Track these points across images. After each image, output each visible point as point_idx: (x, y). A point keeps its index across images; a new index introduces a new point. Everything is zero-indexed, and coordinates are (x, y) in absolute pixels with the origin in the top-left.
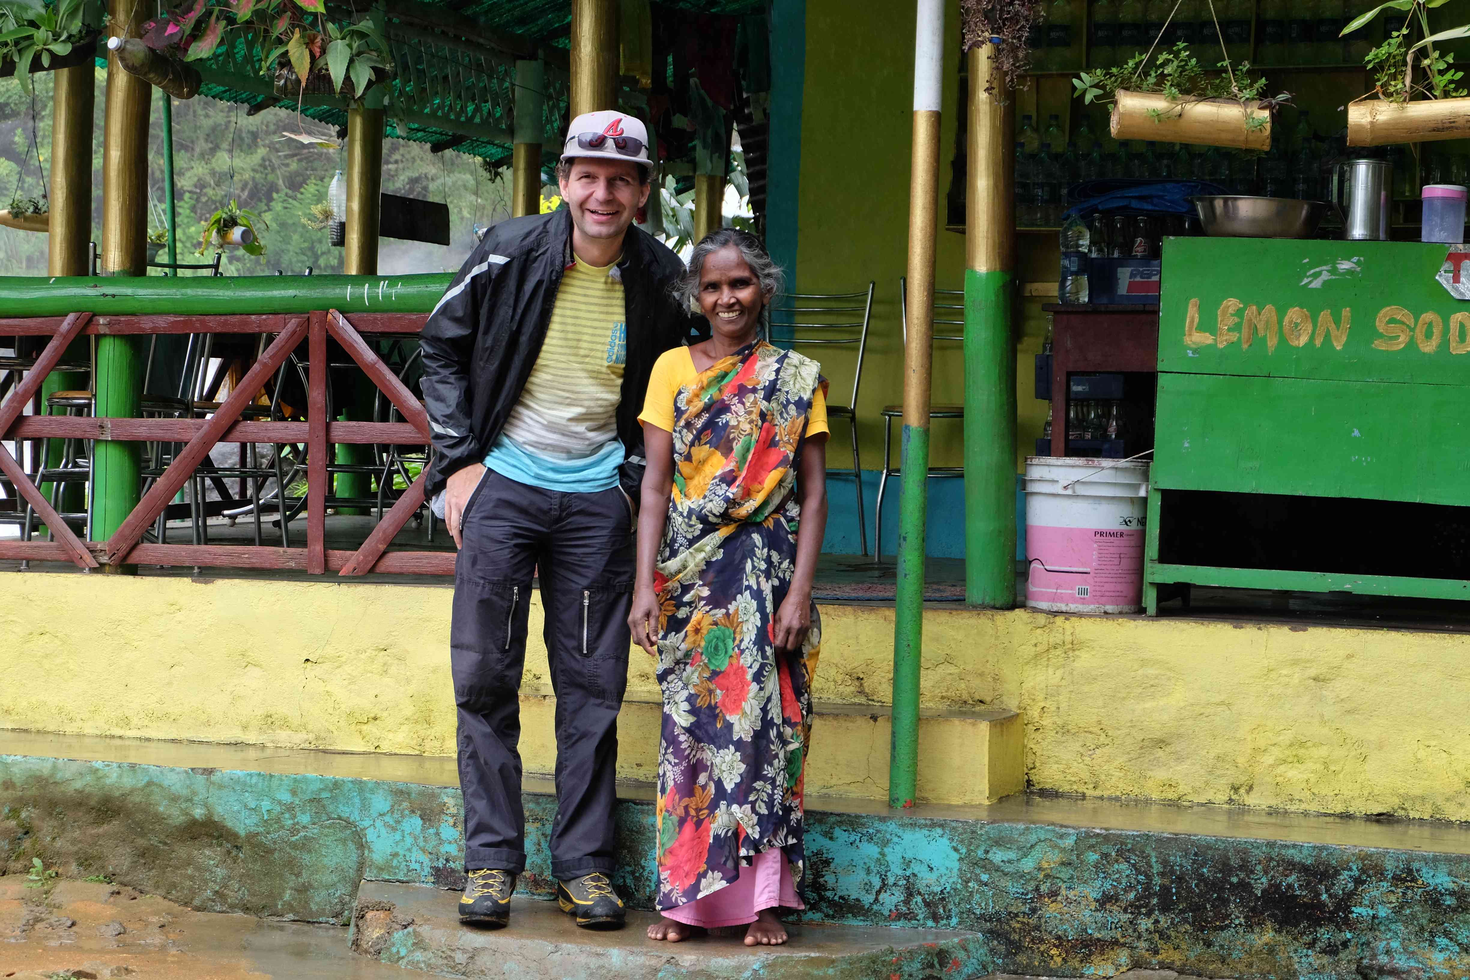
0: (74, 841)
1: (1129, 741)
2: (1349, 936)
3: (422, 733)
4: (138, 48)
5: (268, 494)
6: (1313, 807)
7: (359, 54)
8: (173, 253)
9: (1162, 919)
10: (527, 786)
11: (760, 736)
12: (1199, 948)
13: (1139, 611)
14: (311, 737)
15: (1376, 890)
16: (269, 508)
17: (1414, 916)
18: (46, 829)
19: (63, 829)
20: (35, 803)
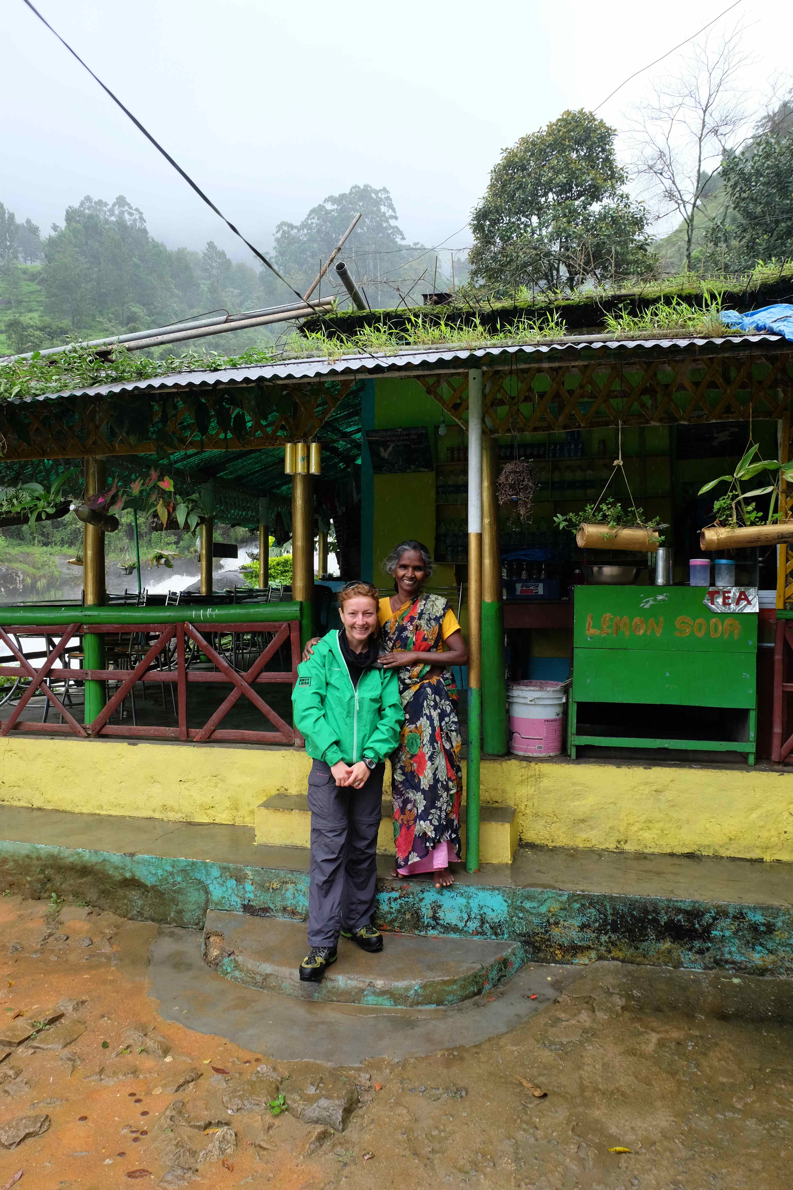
0: (71, 885)
1: (568, 820)
2: (710, 945)
3: (234, 814)
4: (84, 509)
7: (192, 510)
9: (613, 936)
12: (632, 950)
13: (567, 758)
14: (184, 815)
15: (724, 922)
17: (744, 936)
18: (58, 879)
19: (65, 879)
20: (52, 867)
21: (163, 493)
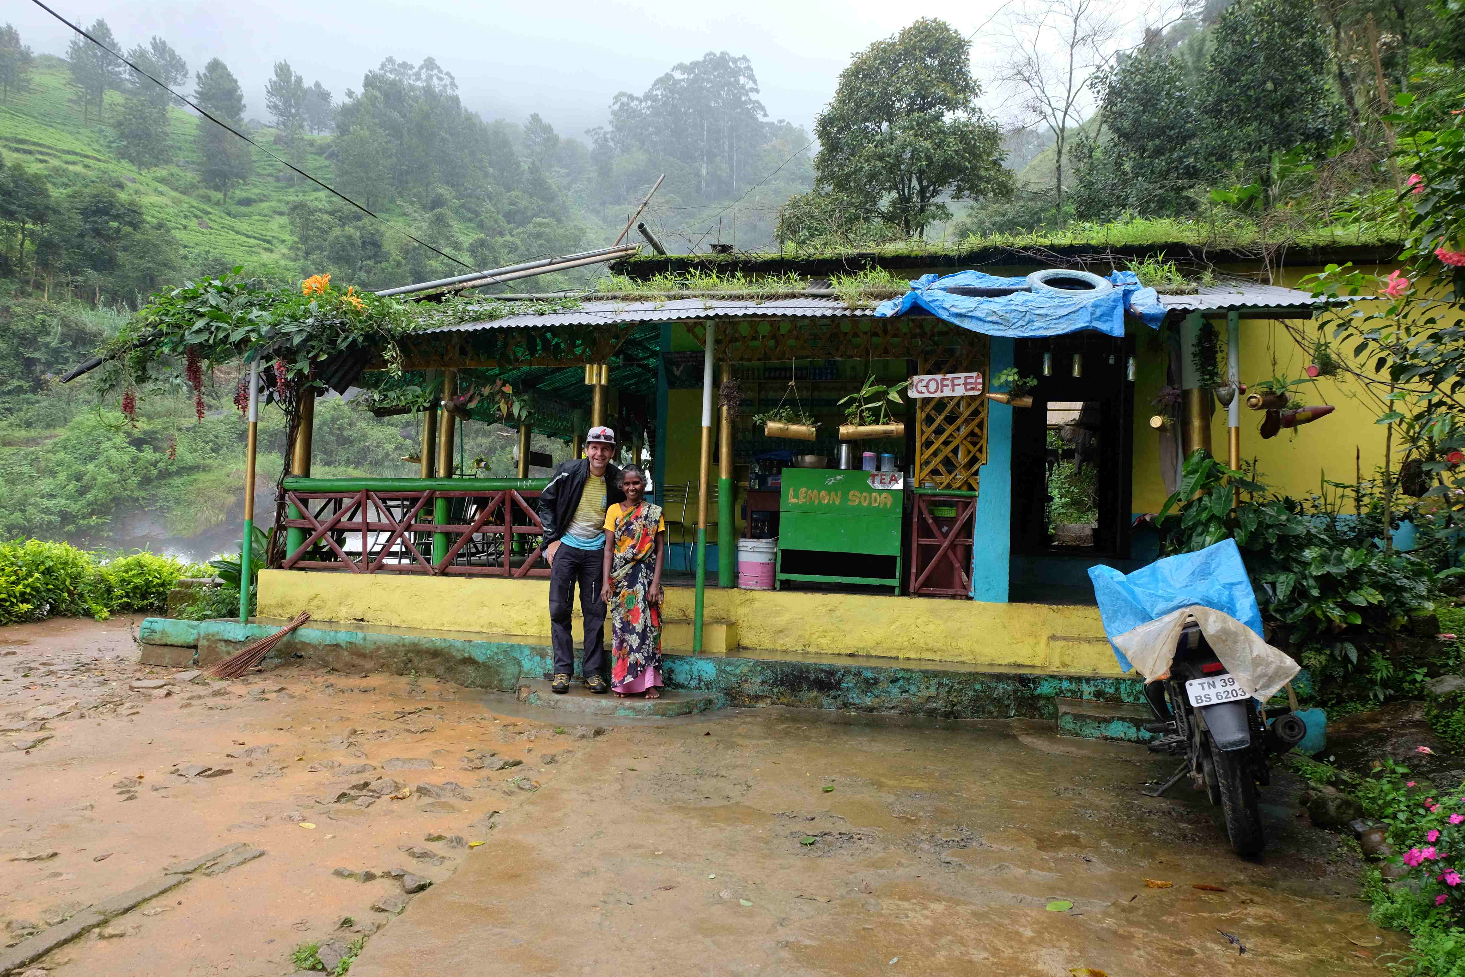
0: (425, 665)
1: (771, 631)
2: (840, 693)
4: (451, 404)
5: (491, 550)
6: (829, 652)
7: (523, 407)
8: (462, 470)
9: (781, 689)
10: (574, 646)
11: (644, 630)
12: (792, 698)
13: (774, 589)
14: (504, 630)
15: (849, 678)
16: (491, 554)
17: (860, 687)
18: (416, 660)
19: (422, 660)
20: (412, 651)
21: (504, 395)
